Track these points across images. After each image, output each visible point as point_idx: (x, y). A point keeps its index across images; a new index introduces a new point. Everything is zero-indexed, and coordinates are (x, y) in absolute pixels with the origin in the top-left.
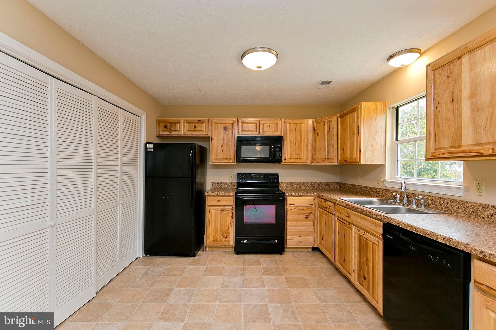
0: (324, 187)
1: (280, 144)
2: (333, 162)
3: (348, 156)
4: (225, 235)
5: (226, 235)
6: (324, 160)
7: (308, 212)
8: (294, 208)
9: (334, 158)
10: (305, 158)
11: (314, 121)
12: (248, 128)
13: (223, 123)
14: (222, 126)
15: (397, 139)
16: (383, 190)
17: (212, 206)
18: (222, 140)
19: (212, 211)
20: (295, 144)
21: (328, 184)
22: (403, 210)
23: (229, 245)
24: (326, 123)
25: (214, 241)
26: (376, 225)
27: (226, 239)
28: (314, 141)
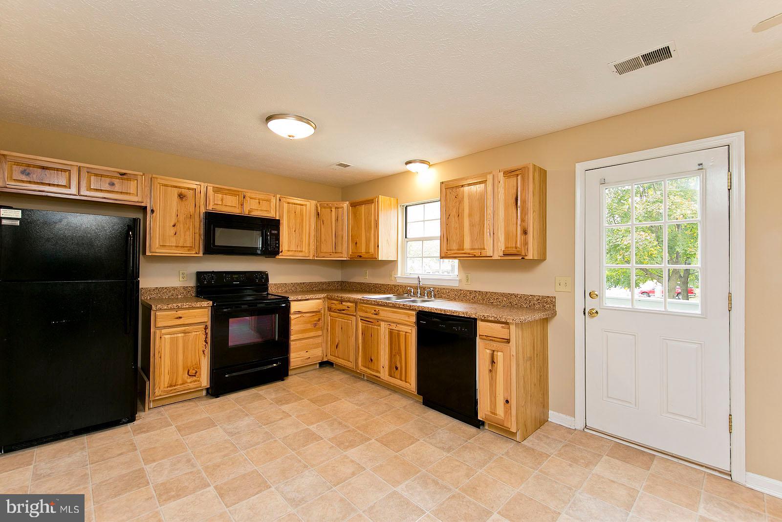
0: (324, 287)
1: (276, 230)
2: (342, 257)
3: (363, 250)
4: (192, 372)
5: (194, 372)
6: (332, 254)
7: (316, 319)
8: (300, 315)
9: (344, 253)
10: (307, 251)
11: (318, 205)
12: (224, 202)
13: (176, 187)
14: (176, 192)
15: (406, 237)
16: (395, 286)
17: (165, 327)
18: (174, 215)
19: (167, 336)
20: (295, 231)
21: (329, 283)
22: (419, 301)
23: (200, 387)
24: (333, 210)
25: (171, 386)
26: (409, 316)
27: (194, 378)
28: (318, 230)
